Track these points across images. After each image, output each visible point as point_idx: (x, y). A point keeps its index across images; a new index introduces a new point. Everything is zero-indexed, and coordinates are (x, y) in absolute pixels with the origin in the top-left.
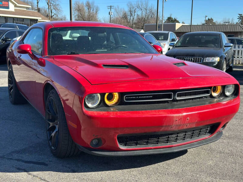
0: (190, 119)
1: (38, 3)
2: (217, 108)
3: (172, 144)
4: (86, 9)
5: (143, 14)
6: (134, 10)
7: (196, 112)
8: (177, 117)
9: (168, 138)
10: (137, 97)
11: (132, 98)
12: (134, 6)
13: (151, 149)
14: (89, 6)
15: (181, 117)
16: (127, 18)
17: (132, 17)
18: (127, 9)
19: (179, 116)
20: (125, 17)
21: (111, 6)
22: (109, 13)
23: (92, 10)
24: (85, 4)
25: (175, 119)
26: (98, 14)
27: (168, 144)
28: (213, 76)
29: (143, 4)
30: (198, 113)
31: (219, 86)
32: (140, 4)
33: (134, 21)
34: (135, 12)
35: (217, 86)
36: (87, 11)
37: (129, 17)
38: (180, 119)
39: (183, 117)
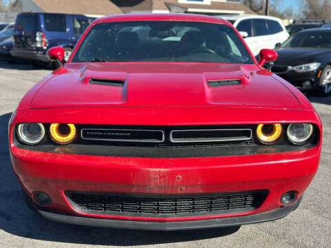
0: (183, 178)
2: (247, 165)
3: (166, 216)
7: (197, 168)
8: (155, 173)
9: (158, 205)
13: (126, 219)
15: (163, 173)
19: (160, 171)
25: (152, 176)
27: (160, 216)
28: (257, 106)
30: (199, 170)
38: (162, 176)
39: (168, 173)
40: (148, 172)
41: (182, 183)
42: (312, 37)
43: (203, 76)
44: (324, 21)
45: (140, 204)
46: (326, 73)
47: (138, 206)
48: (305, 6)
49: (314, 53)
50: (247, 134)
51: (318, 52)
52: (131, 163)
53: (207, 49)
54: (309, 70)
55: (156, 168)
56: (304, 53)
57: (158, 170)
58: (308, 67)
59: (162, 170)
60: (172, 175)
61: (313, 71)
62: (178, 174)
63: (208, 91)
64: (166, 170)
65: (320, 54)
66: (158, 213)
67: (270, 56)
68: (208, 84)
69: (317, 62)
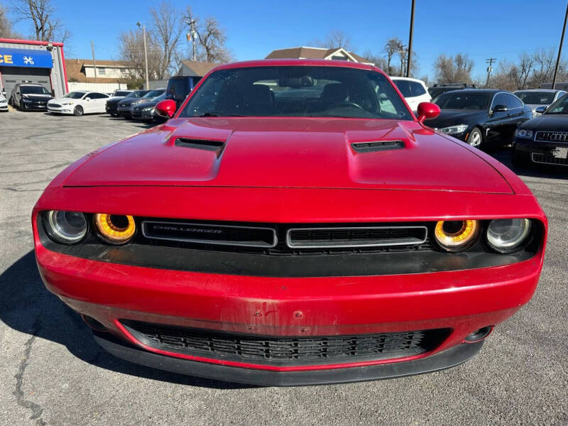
0: (306, 314)
1: (389, 60)
3: (280, 363)
4: (455, 64)
5: (543, 70)
6: (529, 63)
8: (257, 306)
9: (267, 345)
10: (182, 229)
11: (169, 228)
12: (530, 58)
14: (459, 61)
15: (270, 306)
16: (516, 75)
17: (524, 75)
18: (518, 64)
19: (265, 304)
20: (514, 74)
21: (491, 59)
22: (488, 69)
23: (463, 67)
24: (454, 58)
25: (252, 310)
26: (471, 72)
27: (271, 361)
29: (546, 54)
30: (334, 301)
31: (471, 219)
32: (540, 54)
33: (527, 80)
34: (530, 66)
35: (465, 220)
36: (457, 67)
37: (519, 74)
38: (269, 311)
39: (279, 306)
40: (245, 304)
41: (305, 322)
42: (458, 98)
43: (346, 137)
44: (465, 85)
45: (238, 343)
46: (473, 136)
47: (236, 346)
48: (440, 75)
49: (460, 115)
50: (419, 234)
51: (464, 114)
52: (215, 286)
53: (351, 103)
54: (456, 132)
55: (258, 297)
56: (450, 115)
57: (261, 301)
58: (456, 129)
59: (270, 301)
60: (287, 311)
61: (460, 134)
62: (297, 309)
63: (353, 159)
64: (276, 301)
65: (466, 116)
66: (267, 356)
67: (431, 111)
68: (352, 148)
69: (464, 124)
